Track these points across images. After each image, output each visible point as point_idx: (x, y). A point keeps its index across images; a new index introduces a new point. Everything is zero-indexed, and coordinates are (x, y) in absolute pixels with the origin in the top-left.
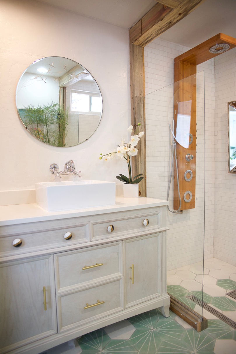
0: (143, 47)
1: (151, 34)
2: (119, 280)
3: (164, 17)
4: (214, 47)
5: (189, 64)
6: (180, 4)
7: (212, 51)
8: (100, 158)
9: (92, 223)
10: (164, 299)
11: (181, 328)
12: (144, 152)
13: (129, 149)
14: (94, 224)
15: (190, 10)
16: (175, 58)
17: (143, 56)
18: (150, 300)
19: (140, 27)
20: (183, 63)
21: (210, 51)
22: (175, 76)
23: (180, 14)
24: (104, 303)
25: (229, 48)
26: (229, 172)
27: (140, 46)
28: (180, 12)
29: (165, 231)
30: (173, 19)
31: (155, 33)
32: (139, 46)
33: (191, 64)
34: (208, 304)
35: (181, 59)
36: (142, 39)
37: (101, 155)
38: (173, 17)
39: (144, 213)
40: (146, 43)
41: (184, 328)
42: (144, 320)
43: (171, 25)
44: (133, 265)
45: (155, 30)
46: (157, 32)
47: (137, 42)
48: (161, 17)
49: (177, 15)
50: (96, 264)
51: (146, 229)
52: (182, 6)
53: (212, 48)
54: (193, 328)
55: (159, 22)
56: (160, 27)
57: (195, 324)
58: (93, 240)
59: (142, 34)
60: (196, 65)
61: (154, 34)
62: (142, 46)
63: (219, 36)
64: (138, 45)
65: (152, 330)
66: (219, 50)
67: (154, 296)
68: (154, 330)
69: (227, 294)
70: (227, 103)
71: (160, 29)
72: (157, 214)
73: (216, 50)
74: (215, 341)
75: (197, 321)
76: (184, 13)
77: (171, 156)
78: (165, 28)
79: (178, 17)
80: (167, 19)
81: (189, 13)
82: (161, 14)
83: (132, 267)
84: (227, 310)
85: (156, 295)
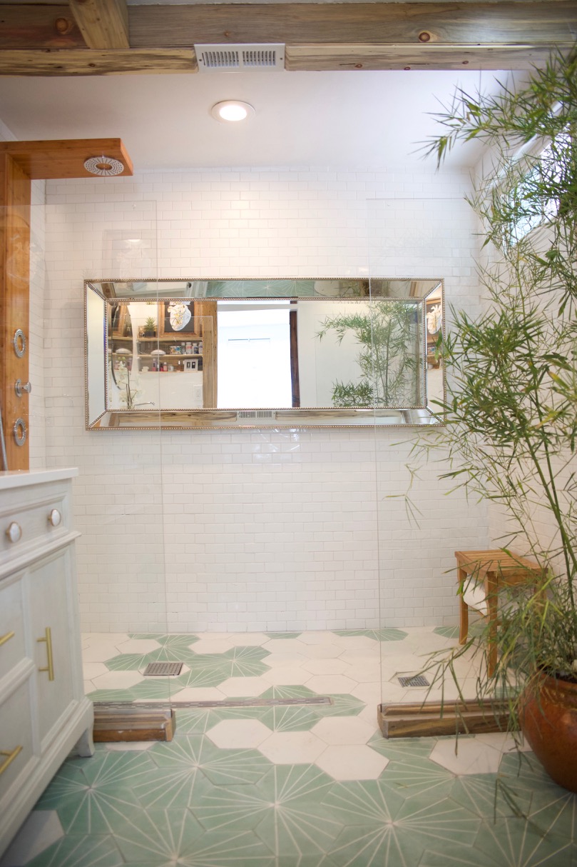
2: (27, 679)
3: (58, 49)
4: (96, 159)
5: (22, 171)
6: (109, 49)
7: (90, 165)
10: (87, 708)
11: (137, 754)
15: (113, 71)
18: (68, 720)
20: (13, 163)
21: (85, 164)
23: (92, 65)
24: (22, 748)
25: (119, 173)
26: (88, 429)
28: (95, 62)
29: (73, 541)
30: (71, 65)
31: (6, 65)
33: (24, 172)
34: (135, 702)
35: (14, 153)
38: (75, 60)
39: (50, 494)
41: (143, 750)
43: (55, 73)
44: (50, 630)
45: (14, 60)
46: (9, 67)
48: (47, 44)
49: (85, 63)
52: (109, 55)
53: (91, 160)
54: (157, 742)
55: (39, 52)
56: (29, 63)
57: (160, 729)
60: (30, 178)
63: (116, 143)
65: (91, 790)
66: (101, 168)
67: (69, 708)
68: (94, 786)
69: (145, 675)
70: (83, 282)
71: (26, 66)
72: (60, 500)
73: (97, 166)
74: (206, 736)
75: (163, 719)
76: (101, 69)
78: (38, 70)
79: (83, 67)
80: (60, 57)
81: (108, 73)
83: (47, 637)
84: (170, 694)
85: (74, 704)
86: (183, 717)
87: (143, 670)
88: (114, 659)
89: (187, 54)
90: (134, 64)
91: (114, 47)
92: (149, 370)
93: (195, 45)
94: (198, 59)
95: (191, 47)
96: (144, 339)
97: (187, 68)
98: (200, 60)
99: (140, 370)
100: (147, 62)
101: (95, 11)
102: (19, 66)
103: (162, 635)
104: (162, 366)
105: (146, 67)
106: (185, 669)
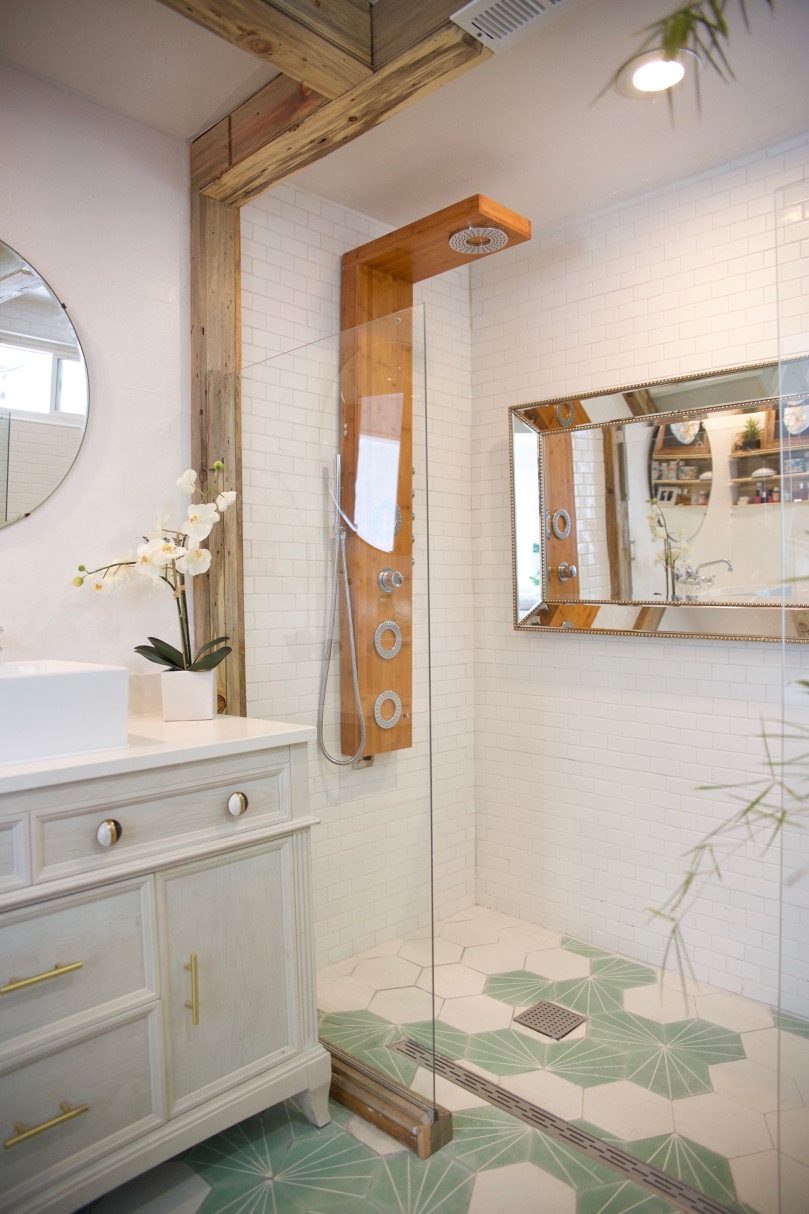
0: (238, 209)
1: (262, 168)
2: (144, 1016)
3: (303, 121)
4: (462, 233)
5: (390, 278)
6: (352, 88)
7: (457, 243)
8: (78, 581)
9: (38, 817)
10: (310, 1063)
11: (369, 1156)
12: (235, 561)
13: (181, 551)
14: (45, 820)
15: (382, 113)
16: (346, 254)
17: (235, 235)
18: (260, 1074)
19: (227, 141)
20: (370, 273)
21: (451, 245)
22: (343, 311)
23: (352, 119)
24: (87, 1109)
25: (506, 243)
26: (517, 627)
27: (229, 201)
28: (352, 112)
29: (307, 828)
30: (332, 131)
31: (274, 166)
32: (223, 200)
33: (395, 277)
34: (457, 1062)
35: (364, 260)
36: (231, 179)
37: (82, 569)
38: (330, 123)
39: (231, 771)
40: (248, 194)
41: (379, 1155)
42: (241, 1151)
43: (326, 149)
44: (196, 957)
45: (273, 156)
46: (280, 165)
47: (214, 187)
48: (294, 119)
49: (344, 121)
50: (57, 968)
51: (238, 828)
52: (358, 96)
53: (457, 235)
54: (407, 1149)
55: (288, 134)
56: (291, 151)
57: (412, 1134)
58: (42, 877)
59: (231, 165)
60: (412, 283)
61: (270, 168)
62: (233, 201)
63: (474, 201)
64: (218, 197)
65: (270, 1182)
66: (477, 244)
67: (275, 1056)
68: (277, 1178)
69: (515, 1020)
70: (507, 410)
71: (293, 157)
72: (276, 774)
73: (468, 242)
74: (474, 1178)
75: (417, 1121)
76: (366, 118)
77: (329, 575)
78: (306, 156)
79: (345, 127)
80: (313, 128)
81: (382, 118)
82: (294, 111)
83: (191, 965)
84: (513, 1071)
85: (283, 1052)
86: (483, 1124)
87: (521, 1010)
88: (507, 975)
89: (448, 38)
90: (397, 92)
91: (355, 83)
92: (751, 502)
93: (452, 18)
94: (475, 36)
95: (449, 24)
96: (741, 454)
97: (469, 59)
98: (480, 35)
99: (735, 503)
100: (410, 80)
101: (291, 52)
102: (285, 161)
103: (609, 954)
104: (770, 493)
105: (414, 88)
106: (580, 1033)
